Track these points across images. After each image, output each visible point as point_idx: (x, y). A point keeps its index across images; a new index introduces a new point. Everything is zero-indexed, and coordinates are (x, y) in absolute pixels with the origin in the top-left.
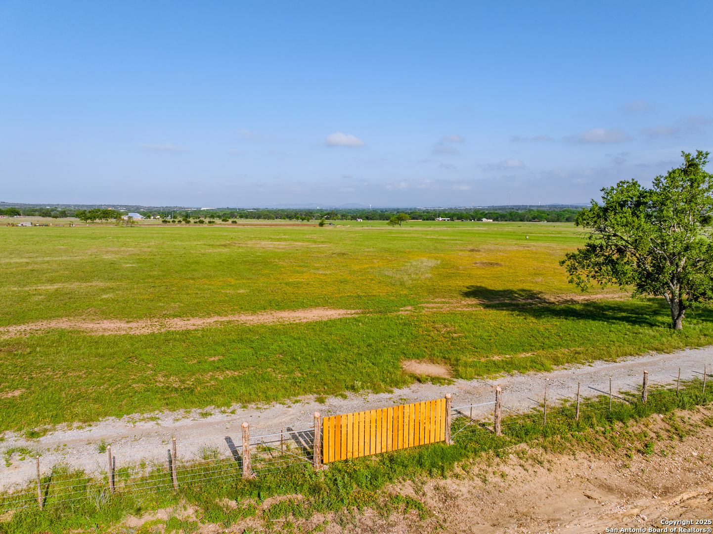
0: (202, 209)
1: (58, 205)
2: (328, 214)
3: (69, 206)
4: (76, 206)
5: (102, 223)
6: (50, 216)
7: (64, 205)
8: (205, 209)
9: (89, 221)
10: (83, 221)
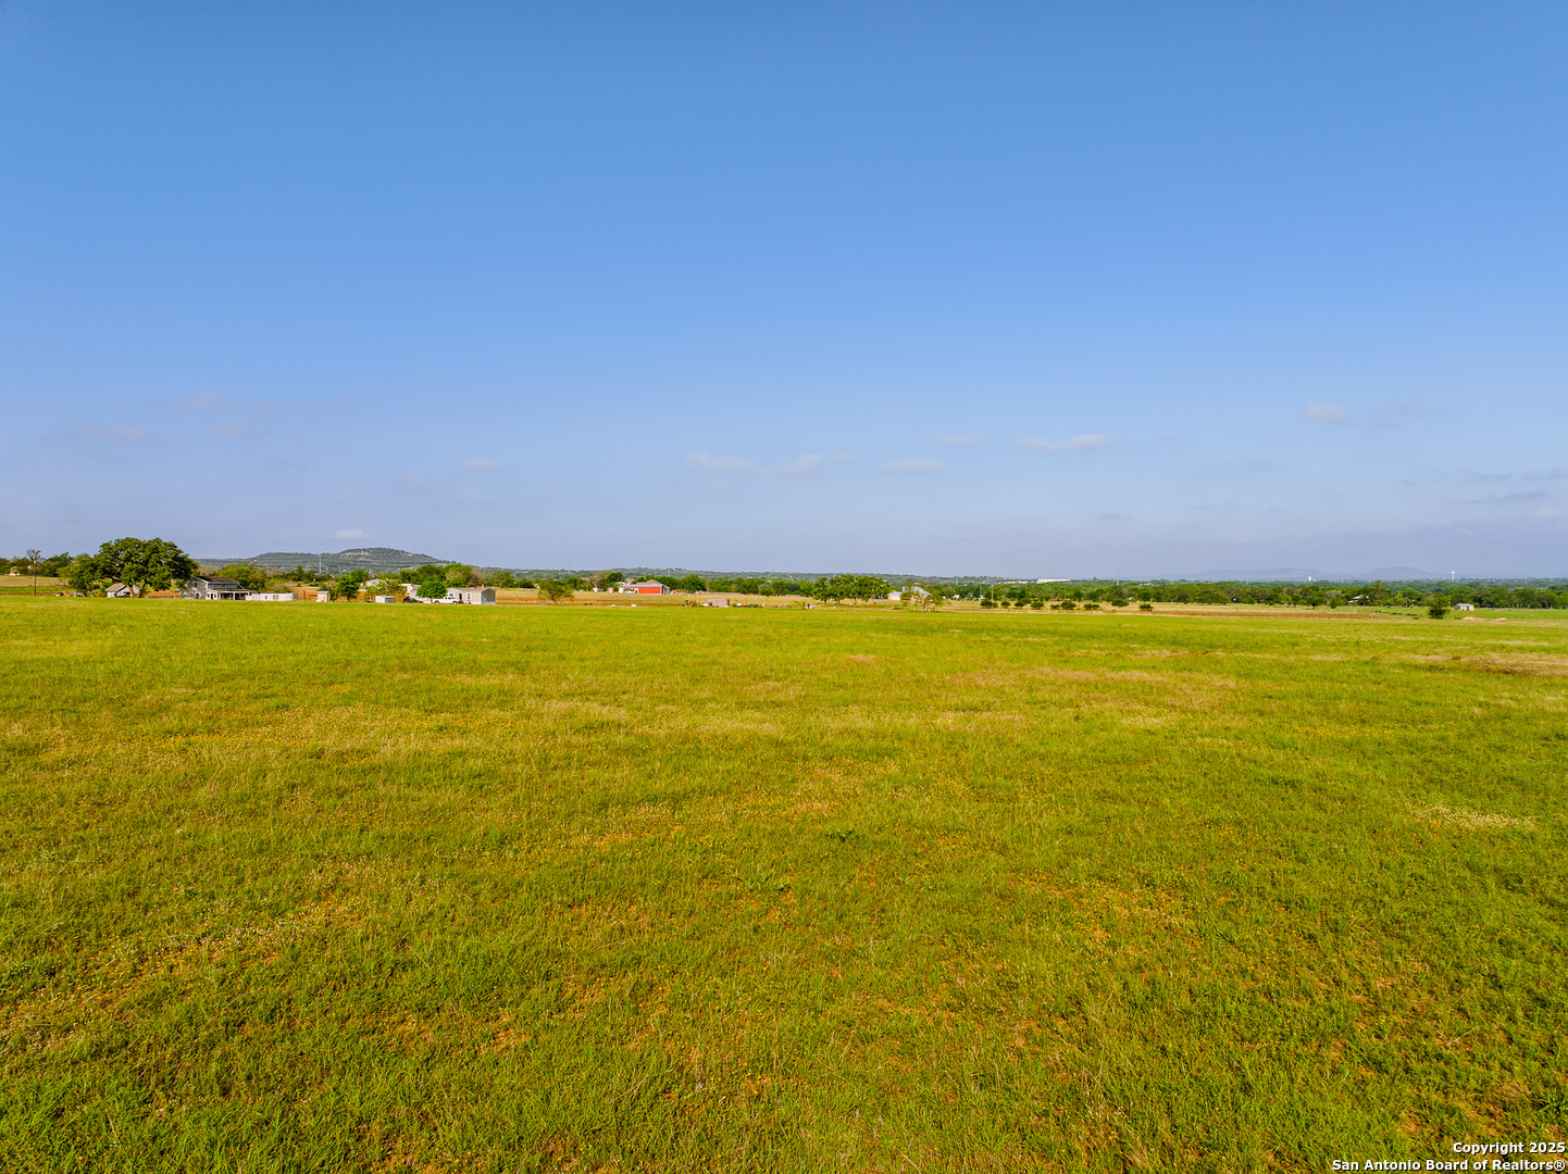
0: (1040, 581)
1: (767, 573)
2: (1365, 591)
3: (785, 575)
4: (797, 575)
5: (855, 605)
6: (756, 593)
7: (776, 574)
8: (1046, 581)
9: (831, 601)
10: (819, 601)
